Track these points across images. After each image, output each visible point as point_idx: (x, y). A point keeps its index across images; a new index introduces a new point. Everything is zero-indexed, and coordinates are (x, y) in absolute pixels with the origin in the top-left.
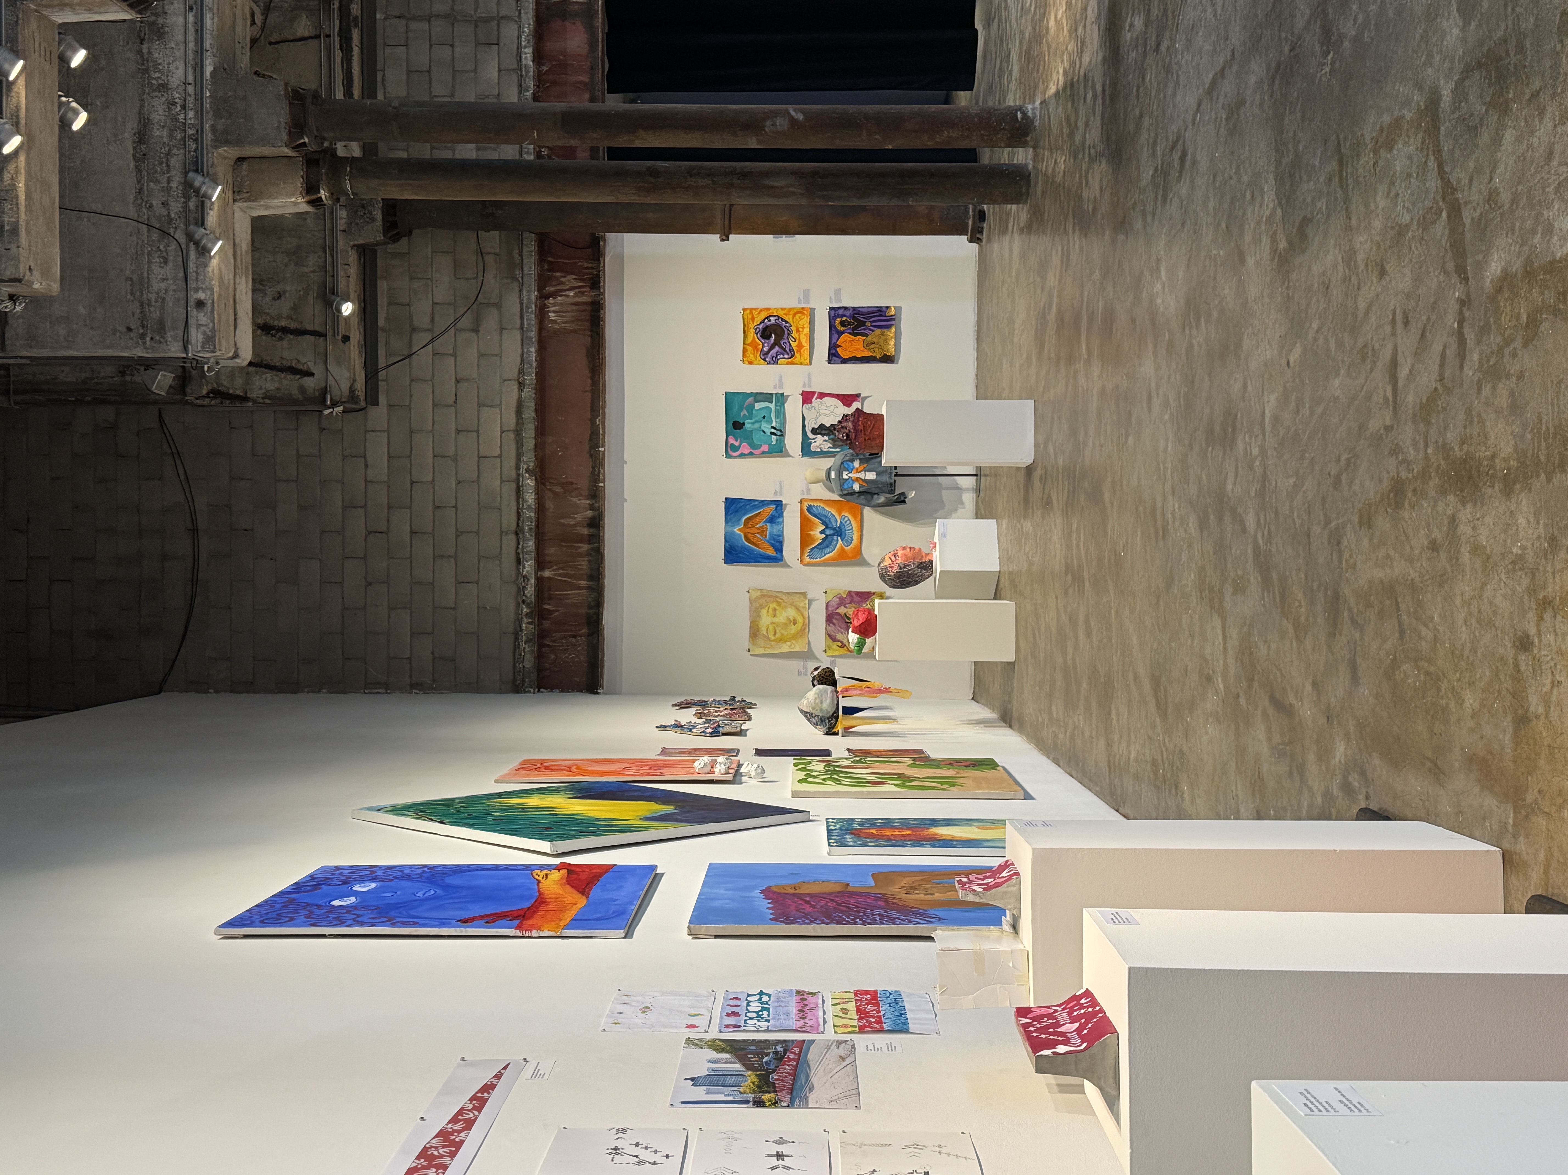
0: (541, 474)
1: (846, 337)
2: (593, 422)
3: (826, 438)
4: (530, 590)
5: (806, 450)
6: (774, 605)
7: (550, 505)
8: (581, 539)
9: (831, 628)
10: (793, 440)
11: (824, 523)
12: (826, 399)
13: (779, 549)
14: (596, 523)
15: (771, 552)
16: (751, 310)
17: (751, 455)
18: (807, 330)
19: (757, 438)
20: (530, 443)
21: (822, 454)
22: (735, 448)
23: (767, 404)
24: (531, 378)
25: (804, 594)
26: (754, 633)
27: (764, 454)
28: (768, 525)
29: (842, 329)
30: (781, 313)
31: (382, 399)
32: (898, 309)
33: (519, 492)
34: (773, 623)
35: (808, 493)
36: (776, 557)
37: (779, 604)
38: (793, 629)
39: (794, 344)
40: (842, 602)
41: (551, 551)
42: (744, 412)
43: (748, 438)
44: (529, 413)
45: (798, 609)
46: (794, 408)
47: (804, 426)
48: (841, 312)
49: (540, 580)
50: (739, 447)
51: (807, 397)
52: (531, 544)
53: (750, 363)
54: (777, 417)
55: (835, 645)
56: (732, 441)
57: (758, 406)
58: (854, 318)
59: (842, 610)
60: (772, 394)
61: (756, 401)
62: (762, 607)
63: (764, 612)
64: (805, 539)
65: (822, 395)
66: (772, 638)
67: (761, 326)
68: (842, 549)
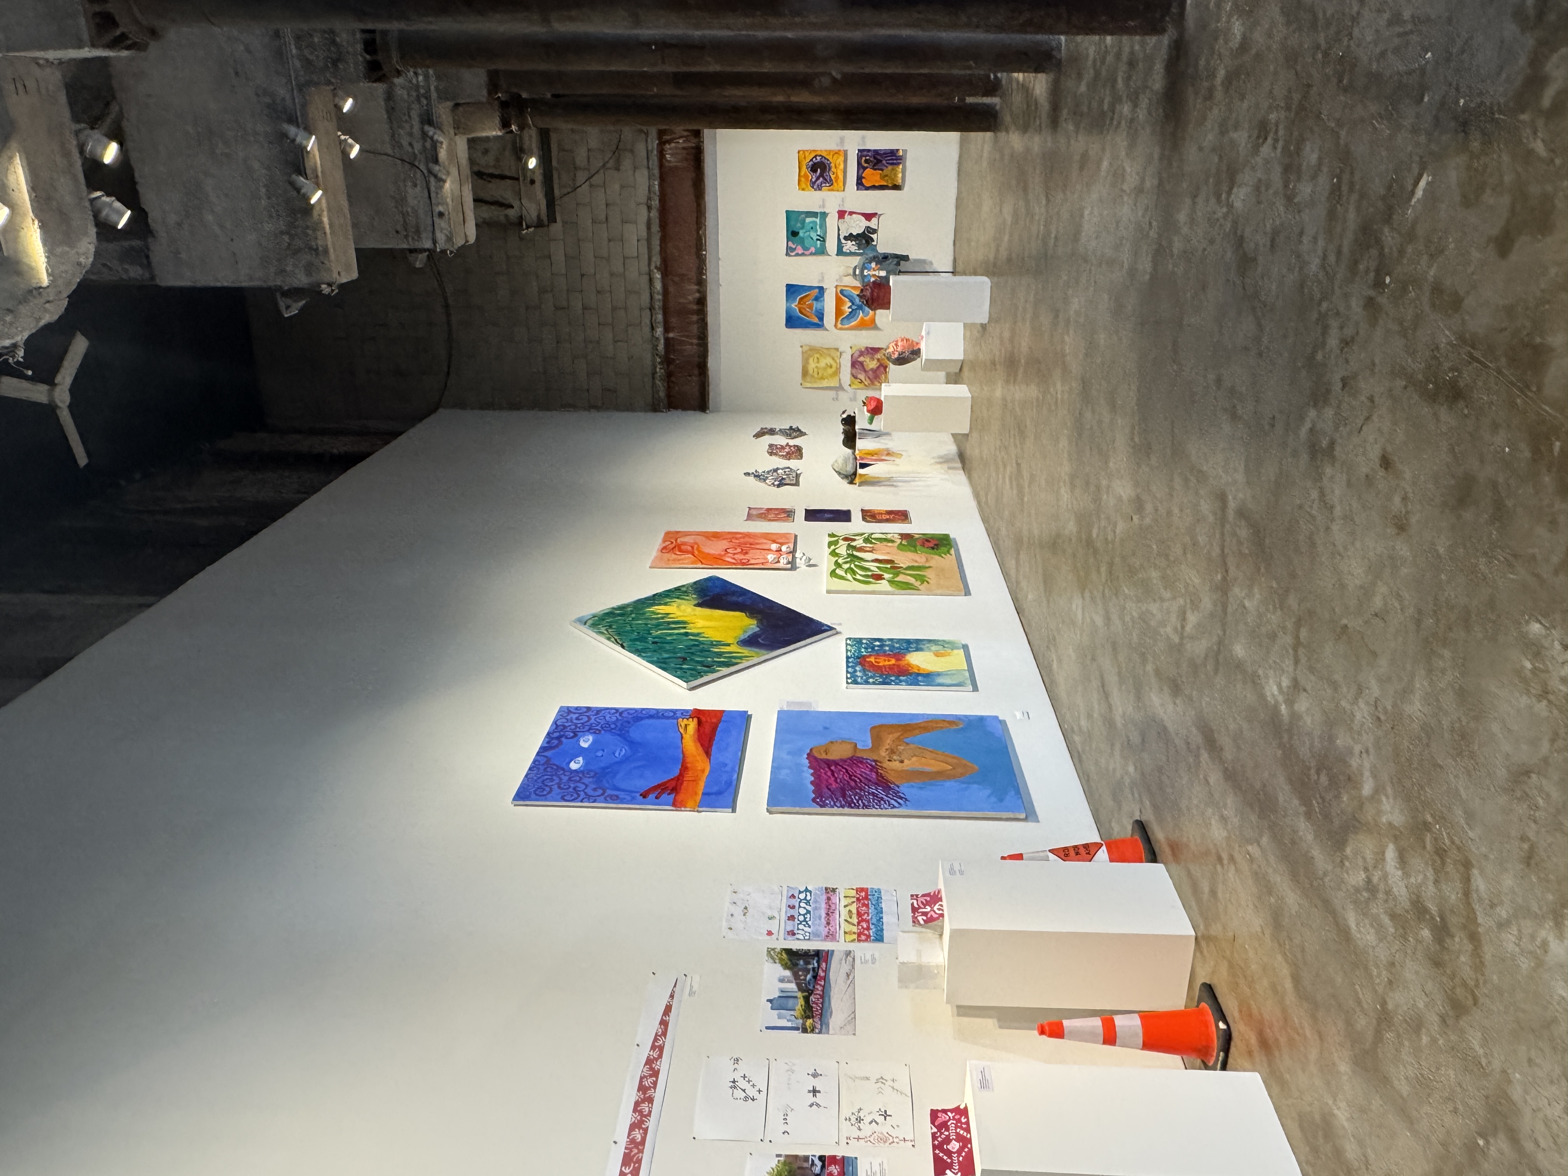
0: (665, 270)
1: (869, 171)
2: (698, 233)
3: (854, 243)
4: (661, 347)
5: (840, 252)
6: (818, 355)
7: (671, 289)
8: (693, 312)
9: (854, 371)
10: (831, 245)
11: (851, 301)
12: (854, 215)
13: (821, 318)
14: (702, 302)
15: (816, 320)
16: (804, 151)
17: (803, 254)
18: (842, 166)
19: (807, 243)
20: (656, 248)
21: (851, 254)
22: (793, 250)
23: (814, 219)
24: (656, 203)
25: (837, 349)
26: (805, 373)
27: (812, 254)
28: (815, 302)
29: (866, 165)
30: (824, 154)
31: (558, 219)
32: (905, 151)
33: (651, 280)
34: (817, 367)
35: (841, 281)
36: (819, 325)
37: (821, 355)
38: (830, 371)
39: (833, 177)
40: (862, 354)
41: (674, 321)
42: (799, 225)
43: (802, 242)
44: (655, 228)
45: (833, 359)
46: (832, 222)
47: (839, 235)
48: (865, 153)
49: (667, 340)
50: (795, 249)
51: (841, 214)
52: (660, 317)
53: (803, 189)
54: (821, 228)
55: (856, 381)
56: (790, 244)
57: (808, 220)
58: (875, 158)
59: (861, 359)
60: (817, 213)
61: (807, 217)
62: (810, 356)
63: (811, 360)
64: (839, 312)
65: (851, 213)
66: (816, 376)
67: (811, 163)
68: (862, 318)
